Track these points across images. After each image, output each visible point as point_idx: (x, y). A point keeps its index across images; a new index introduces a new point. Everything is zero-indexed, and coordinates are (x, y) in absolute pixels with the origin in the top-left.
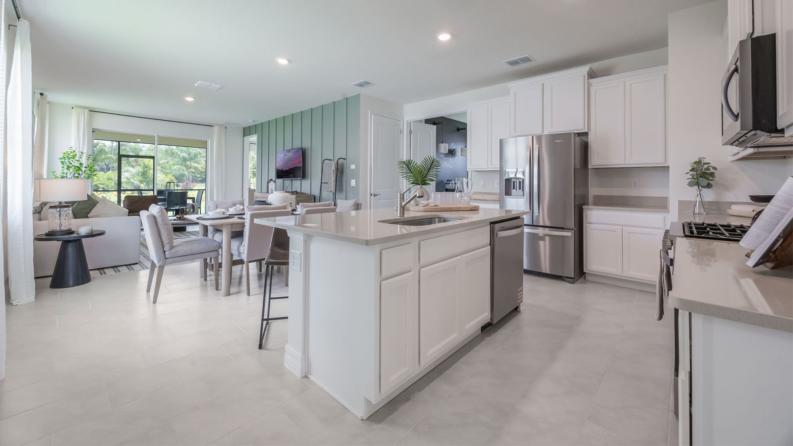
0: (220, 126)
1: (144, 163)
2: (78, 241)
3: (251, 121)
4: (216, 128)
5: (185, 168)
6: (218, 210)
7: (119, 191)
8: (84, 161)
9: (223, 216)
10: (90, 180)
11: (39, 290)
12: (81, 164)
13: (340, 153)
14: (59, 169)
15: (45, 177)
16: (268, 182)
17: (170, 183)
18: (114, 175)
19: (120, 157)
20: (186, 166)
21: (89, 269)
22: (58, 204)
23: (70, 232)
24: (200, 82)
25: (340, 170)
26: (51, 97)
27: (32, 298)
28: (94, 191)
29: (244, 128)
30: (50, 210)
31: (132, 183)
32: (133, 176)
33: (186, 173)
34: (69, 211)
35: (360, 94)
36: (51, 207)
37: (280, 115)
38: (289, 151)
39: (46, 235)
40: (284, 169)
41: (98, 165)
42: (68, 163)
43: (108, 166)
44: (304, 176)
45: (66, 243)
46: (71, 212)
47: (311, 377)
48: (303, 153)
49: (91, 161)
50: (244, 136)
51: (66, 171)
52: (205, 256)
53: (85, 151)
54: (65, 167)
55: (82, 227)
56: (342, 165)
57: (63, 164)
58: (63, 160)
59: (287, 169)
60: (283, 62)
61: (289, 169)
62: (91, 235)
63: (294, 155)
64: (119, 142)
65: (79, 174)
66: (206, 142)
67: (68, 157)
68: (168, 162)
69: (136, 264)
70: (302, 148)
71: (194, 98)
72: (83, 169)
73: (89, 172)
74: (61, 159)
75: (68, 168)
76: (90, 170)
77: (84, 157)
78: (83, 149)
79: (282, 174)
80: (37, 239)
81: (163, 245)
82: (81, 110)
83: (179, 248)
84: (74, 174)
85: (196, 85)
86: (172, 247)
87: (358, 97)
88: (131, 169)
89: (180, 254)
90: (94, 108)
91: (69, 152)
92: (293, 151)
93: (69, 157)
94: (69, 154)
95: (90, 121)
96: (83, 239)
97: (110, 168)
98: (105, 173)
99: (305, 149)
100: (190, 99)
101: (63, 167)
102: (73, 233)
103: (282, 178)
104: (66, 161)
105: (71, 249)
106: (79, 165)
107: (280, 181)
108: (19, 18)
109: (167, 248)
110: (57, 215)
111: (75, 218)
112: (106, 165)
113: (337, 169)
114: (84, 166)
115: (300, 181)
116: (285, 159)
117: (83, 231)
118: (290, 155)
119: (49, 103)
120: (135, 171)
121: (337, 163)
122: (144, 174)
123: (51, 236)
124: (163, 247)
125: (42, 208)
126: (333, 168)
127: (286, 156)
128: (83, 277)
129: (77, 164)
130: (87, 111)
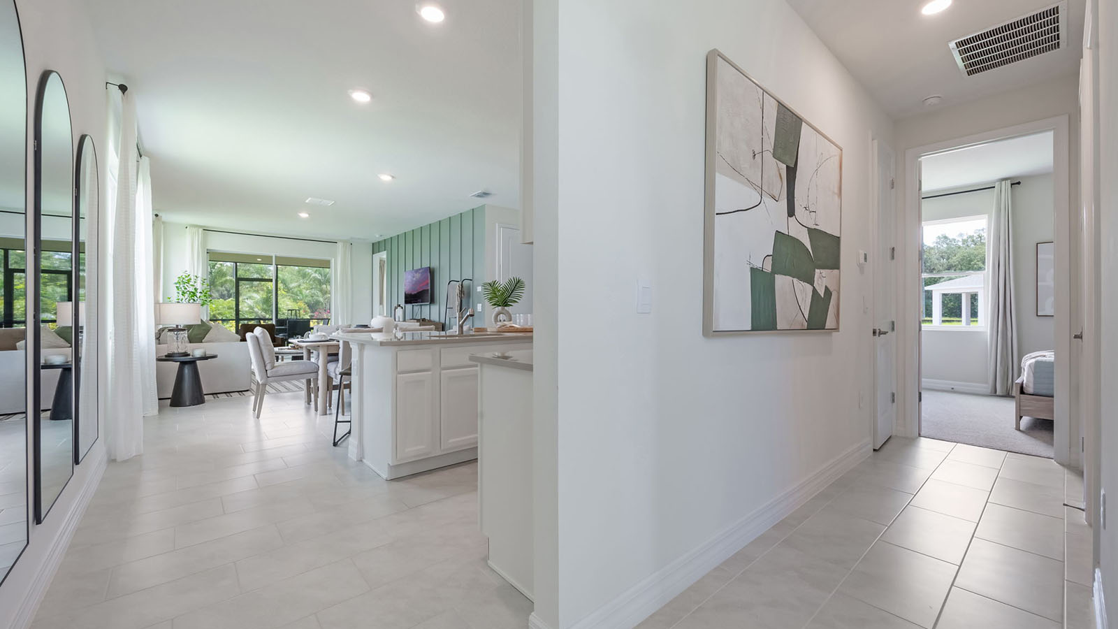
0: (344, 242)
1: (267, 288)
2: (193, 363)
3: (377, 236)
4: (340, 245)
5: (319, 294)
6: (319, 333)
7: (238, 320)
8: (199, 286)
9: (323, 339)
10: (205, 306)
11: (161, 408)
12: (196, 289)
13: (467, 274)
14: (174, 294)
15: (161, 301)
16: (396, 308)
17: (291, 310)
18: (231, 302)
19: (238, 280)
20: (321, 290)
21: (204, 393)
22: (175, 326)
23: (186, 355)
24: (310, 199)
25: (465, 292)
26: (165, 217)
27: (155, 411)
28: (210, 320)
29: (373, 244)
30: (169, 333)
31: (256, 313)
32: (257, 303)
33: (321, 299)
34: (185, 334)
35: (485, 205)
36: (170, 330)
37: (408, 229)
38: (417, 271)
39: (166, 356)
40: (413, 293)
41: (218, 291)
42: (183, 289)
43: (229, 291)
44: (432, 301)
45: (183, 363)
46: (186, 335)
47: (364, 461)
48: (431, 272)
49: (205, 286)
50: (373, 254)
51: (181, 297)
52: (309, 376)
53: (200, 275)
54: (181, 293)
55: (197, 350)
56: (469, 288)
57: (178, 289)
58: (178, 285)
59: (415, 292)
60: (386, 178)
61: (418, 293)
62: (205, 358)
63: (422, 276)
64: (236, 263)
65: (194, 300)
66: (329, 262)
67: (182, 281)
68: (299, 286)
69: (247, 391)
70: (430, 267)
71: (309, 214)
72: (198, 295)
73: (203, 298)
74: (176, 284)
75: (184, 293)
76: (205, 296)
77: (199, 281)
78: (197, 273)
79: (411, 298)
80: (159, 360)
81: (264, 363)
82: (194, 230)
83: (279, 368)
84: (189, 300)
85: (307, 201)
86: (273, 367)
87: (483, 207)
88: (255, 295)
89: (280, 373)
90: (208, 227)
91: (184, 277)
92: (420, 271)
93: (185, 281)
94: (183, 279)
95: (204, 241)
96: (198, 362)
97: (231, 295)
98: (225, 300)
99: (434, 269)
100: (304, 215)
101: (178, 293)
102: (189, 355)
103: (411, 303)
104: (181, 286)
105: (187, 370)
106: (193, 291)
107: (409, 307)
108: (141, 156)
109: (268, 367)
110: (175, 338)
111: (190, 342)
112: (226, 290)
113: (461, 292)
114: (199, 291)
115: (428, 306)
116: (413, 281)
117: (198, 353)
118: (418, 275)
119: (164, 223)
120: (259, 297)
121: (462, 285)
122: (267, 301)
123: (170, 357)
124: (265, 367)
125: (160, 334)
126: (457, 291)
127: (414, 277)
128: (198, 399)
129: (192, 289)
130: (201, 230)
